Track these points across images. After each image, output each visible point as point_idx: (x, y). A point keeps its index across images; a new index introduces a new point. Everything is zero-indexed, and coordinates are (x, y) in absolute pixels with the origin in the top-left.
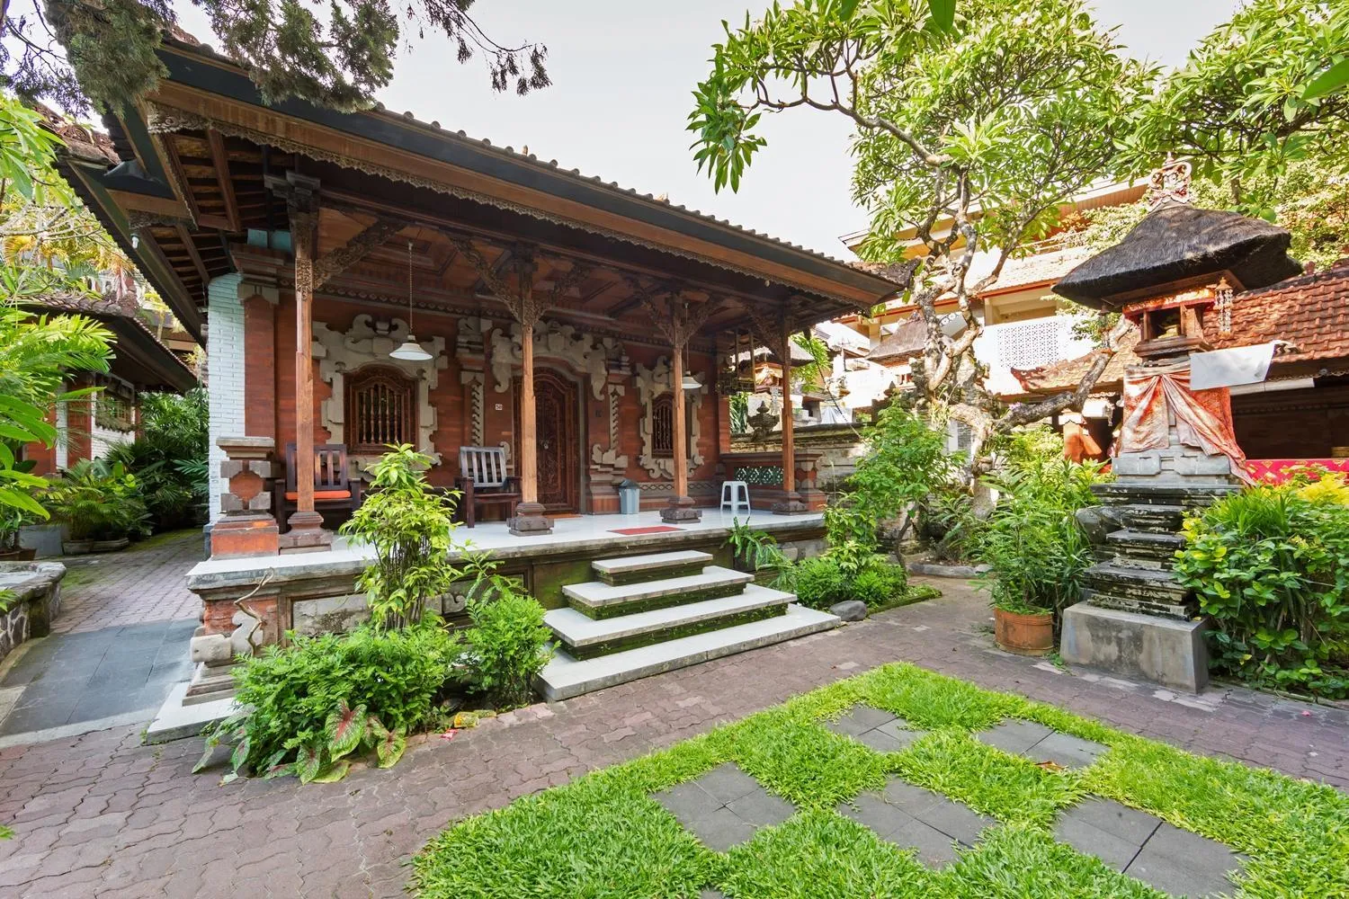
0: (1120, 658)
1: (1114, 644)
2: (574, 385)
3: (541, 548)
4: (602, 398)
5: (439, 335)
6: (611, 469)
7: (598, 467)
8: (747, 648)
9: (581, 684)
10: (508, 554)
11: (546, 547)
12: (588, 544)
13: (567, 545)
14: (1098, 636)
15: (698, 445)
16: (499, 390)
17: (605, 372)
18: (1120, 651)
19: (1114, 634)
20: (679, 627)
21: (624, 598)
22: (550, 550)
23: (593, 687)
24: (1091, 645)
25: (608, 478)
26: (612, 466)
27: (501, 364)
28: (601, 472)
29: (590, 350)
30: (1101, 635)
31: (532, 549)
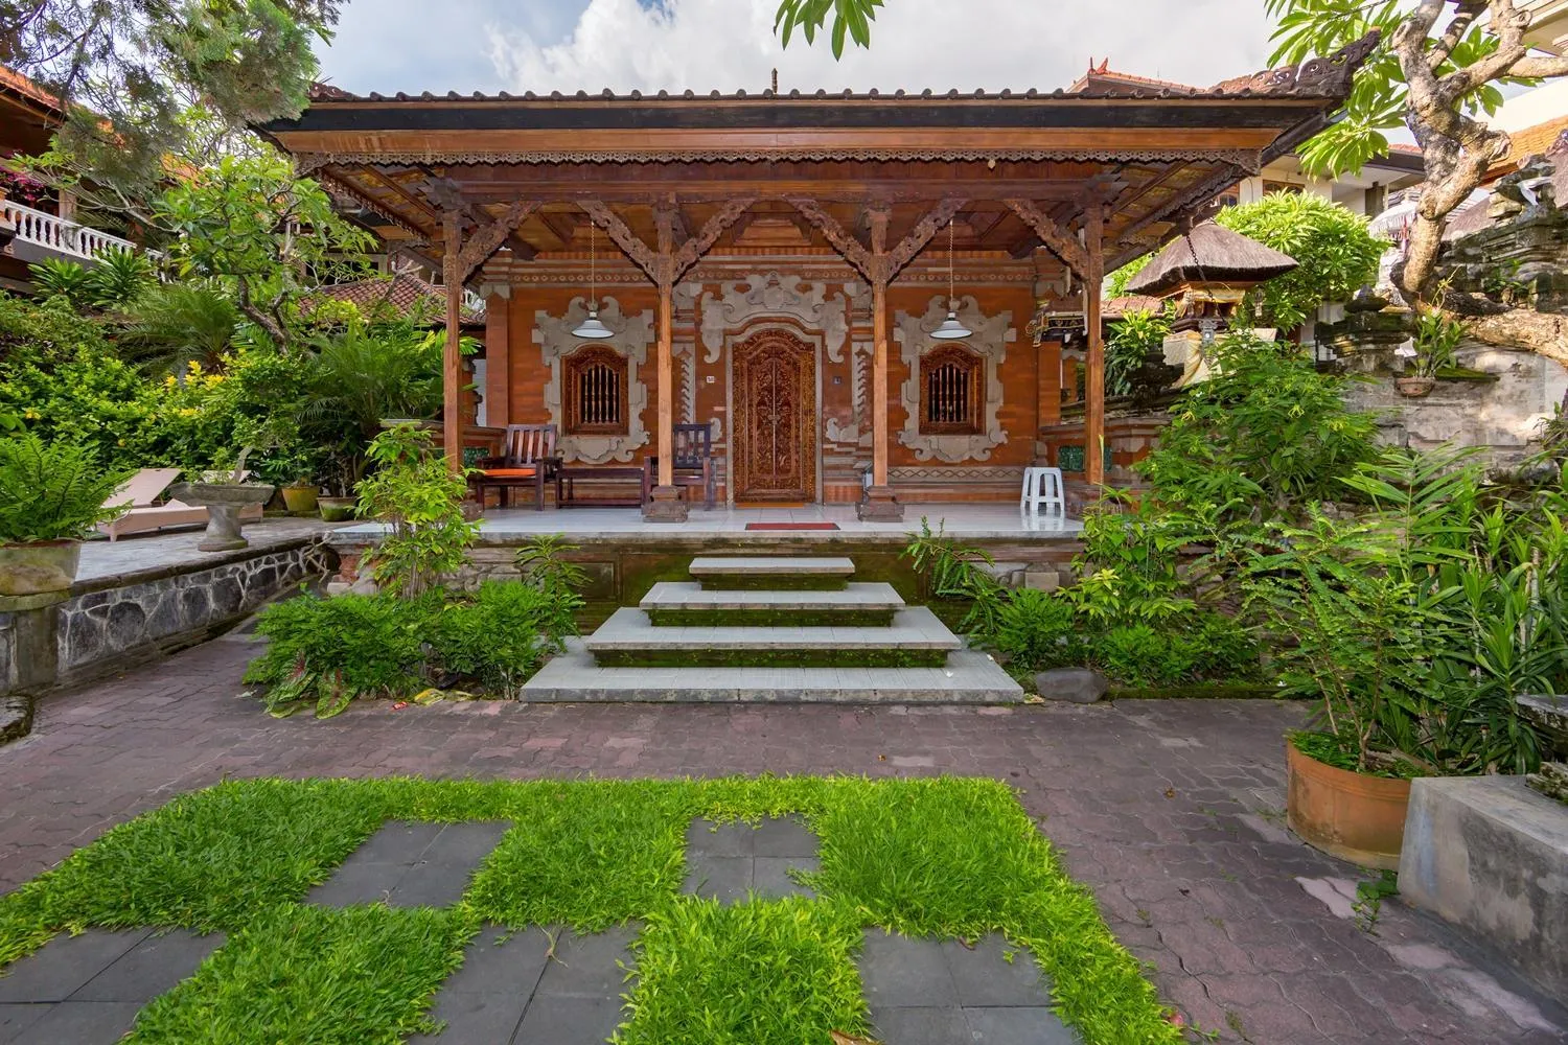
0: (1537, 939)
1: (1523, 898)
2: (811, 347)
3: (626, 536)
4: (840, 359)
5: (647, 308)
6: (853, 449)
7: (835, 446)
8: (810, 698)
9: (552, 691)
10: (588, 539)
11: (631, 536)
12: (685, 536)
13: (658, 536)
14: (1485, 864)
15: (999, 415)
16: (709, 360)
17: (845, 327)
18: (1539, 923)
19: (1526, 874)
20: (738, 652)
21: (683, 605)
22: (637, 540)
23: (566, 698)
24: (1467, 879)
25: (848, 460)
26: (855, 445)
27: (711, 331)
28: (839, 453)
29: (822, 302)
30: (1492, 863)
31: (616, 536)
